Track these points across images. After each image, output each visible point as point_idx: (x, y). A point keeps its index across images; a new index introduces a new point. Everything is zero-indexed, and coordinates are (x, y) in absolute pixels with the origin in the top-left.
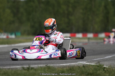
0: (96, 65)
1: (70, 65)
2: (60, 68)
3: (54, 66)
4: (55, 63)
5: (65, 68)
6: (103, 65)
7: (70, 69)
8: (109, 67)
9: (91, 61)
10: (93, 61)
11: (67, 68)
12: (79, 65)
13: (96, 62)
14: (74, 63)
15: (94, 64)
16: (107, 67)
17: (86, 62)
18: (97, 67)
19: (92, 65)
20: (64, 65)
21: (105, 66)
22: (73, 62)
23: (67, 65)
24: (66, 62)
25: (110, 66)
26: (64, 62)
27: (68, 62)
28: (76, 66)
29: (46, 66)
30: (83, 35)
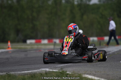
0: (59, 72)
1: (32, 72)
2: (21, 75)
3: (15, 74)
4: (16, 71)
5: (26, 76)
6: (66, 72)
7: (32, 77)
8: (72, 73)
9: (54, 68)
10: (57, 68)
11: (29, 75)
12: (41, 72)
13: (59, 69)
14: (37, 70)
15: (57, 71)
16: (70, 73)
17: (49, 69)
18: (60, 74)
19: (54, 72)
20: (25, 73)
21: (68, 73)
22: (35, 69)
23: (29, 72)
24: (28, 69)
25: (74, 72)
26: (26, 70)
27: (30, 69)
28: (38, 73)
29: (7, 73)
30: (49, 41)
